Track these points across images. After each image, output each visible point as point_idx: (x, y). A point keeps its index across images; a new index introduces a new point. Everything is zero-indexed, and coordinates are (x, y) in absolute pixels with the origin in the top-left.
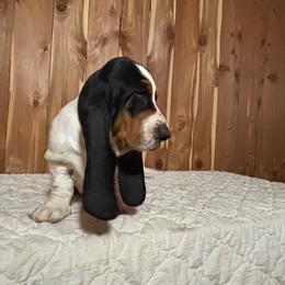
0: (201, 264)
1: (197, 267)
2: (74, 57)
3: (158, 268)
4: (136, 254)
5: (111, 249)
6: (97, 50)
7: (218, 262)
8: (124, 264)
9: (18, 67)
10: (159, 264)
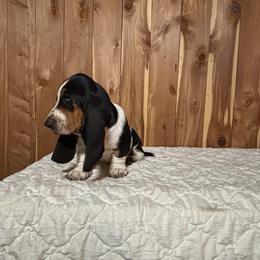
0: (231, 242)
1: (226, 245)
2: (140, 48)
3: (187, 238)
4: (165, 222)
5: (144, 215)
6: (160, 38)
7: (252, 244)
8: (155, 229)
9: (98, 63)
10: (187, 234)
